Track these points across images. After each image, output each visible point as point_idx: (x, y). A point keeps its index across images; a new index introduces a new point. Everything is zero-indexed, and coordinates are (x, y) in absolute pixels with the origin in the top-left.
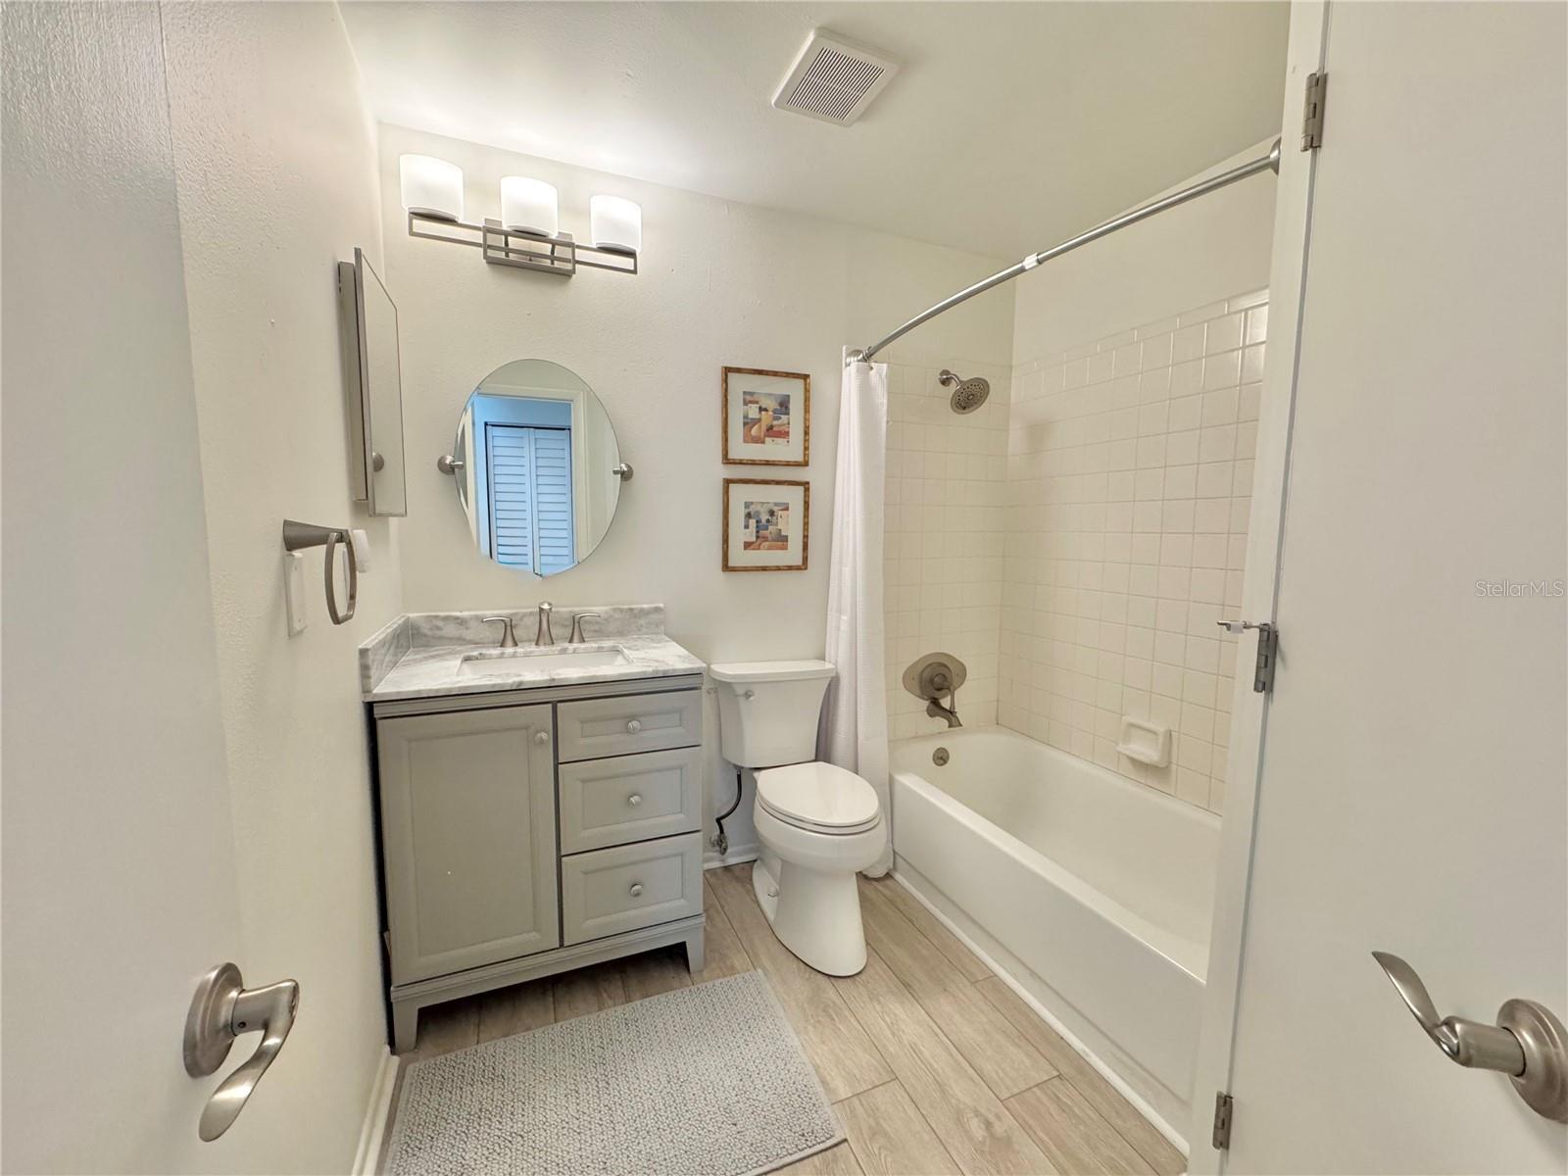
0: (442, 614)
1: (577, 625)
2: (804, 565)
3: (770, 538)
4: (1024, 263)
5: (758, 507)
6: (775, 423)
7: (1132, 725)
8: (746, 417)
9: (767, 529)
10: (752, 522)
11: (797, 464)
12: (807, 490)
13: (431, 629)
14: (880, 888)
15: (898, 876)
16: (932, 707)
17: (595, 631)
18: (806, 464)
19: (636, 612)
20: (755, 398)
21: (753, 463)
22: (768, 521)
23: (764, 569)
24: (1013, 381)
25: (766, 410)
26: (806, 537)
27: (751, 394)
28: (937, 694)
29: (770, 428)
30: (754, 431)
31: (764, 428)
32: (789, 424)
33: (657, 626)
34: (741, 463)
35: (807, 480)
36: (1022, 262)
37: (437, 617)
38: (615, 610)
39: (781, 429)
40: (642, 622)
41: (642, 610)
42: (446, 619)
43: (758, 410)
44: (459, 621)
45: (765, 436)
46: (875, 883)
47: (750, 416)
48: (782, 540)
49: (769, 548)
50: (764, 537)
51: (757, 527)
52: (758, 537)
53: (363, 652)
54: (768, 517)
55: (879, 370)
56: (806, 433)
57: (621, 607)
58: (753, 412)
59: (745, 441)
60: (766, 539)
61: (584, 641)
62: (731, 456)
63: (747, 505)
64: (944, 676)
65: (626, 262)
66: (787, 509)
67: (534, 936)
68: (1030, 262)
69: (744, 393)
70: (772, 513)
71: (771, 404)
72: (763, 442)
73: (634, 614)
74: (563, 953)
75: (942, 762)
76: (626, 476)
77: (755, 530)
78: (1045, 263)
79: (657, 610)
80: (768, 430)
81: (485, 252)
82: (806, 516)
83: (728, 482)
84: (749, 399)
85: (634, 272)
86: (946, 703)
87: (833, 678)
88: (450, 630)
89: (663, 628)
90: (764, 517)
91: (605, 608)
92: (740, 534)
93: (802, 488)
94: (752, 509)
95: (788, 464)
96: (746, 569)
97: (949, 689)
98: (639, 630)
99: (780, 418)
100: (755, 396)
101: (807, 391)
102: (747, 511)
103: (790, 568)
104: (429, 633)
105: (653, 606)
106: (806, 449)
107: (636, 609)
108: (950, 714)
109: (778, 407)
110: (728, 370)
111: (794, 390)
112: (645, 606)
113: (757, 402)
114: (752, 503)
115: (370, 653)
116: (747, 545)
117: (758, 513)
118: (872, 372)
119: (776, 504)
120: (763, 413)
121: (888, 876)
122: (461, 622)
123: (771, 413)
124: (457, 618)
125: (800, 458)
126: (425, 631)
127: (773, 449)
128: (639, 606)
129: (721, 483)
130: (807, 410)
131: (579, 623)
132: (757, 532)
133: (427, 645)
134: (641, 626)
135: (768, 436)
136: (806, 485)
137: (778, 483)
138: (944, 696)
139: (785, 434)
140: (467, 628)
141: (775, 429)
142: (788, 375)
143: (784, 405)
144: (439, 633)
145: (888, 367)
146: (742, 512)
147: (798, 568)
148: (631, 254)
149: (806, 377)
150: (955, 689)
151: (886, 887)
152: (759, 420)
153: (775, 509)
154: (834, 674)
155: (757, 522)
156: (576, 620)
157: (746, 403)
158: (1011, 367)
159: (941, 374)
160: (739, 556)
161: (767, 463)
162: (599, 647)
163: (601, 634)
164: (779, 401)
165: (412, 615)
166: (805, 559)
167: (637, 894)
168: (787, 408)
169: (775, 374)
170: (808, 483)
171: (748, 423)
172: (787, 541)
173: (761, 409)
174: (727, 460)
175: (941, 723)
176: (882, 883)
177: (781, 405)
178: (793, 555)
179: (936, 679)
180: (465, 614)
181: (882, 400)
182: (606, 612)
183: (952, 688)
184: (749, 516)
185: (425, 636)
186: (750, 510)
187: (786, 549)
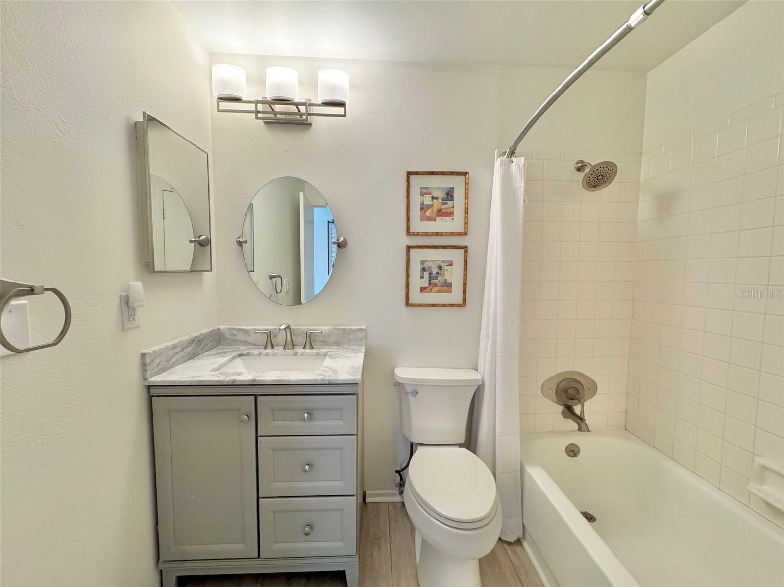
0: (237, 327)
1: (308, 337)
2: (464, 303)
3: (438, 286)
4: (629, 23)
5: (430, 264)
6: (443, 207)
7: (764, 468)
8: (422, 204)
9: (437, 279)
10: (426, 274)
11: (459, 234)
12: (466, 252)
13: (231, 336)
14: (509, 552)
15: (526, 545)
16: (566, 410)
17: (322, 341)
18: (466, 234)
19: (347, 330)
20: (429, 190)
21: (427, 234)
22: (437, 273)
23: (434, 305)
24: (643, 164)
25: (437, 198)
26: (465, 284)
27: (426, 188)
28: (570, 403)
29: (440, 210)
30: (428, 213)
31: (435, 211)
32: (453, 207)
33: (361, 340)
34: (418, 235)
35: (465, 245)
36: (627, 22)
37: (233, 329)
38: (334, 329)
39: (448, 210)
40: (351, 337)
41: (351, 329)
42: (239, 330)
43: (431, 198)
44: (245, 332)
45: (436, 216)
46: (506, 547)
47: (425, 204)
48: (447, 287)
49: (438, 292)
50: (434, 284)
51: (430, 277)
52: (430, 284)
53: (143, 356)
54: (437, 271)
55: (518, 162)
56: (466, 213)
57: (338, 327)
58: (428, 200)
59: (422, 220)
60: (436, 285)
61: (312, 348)
62: (412, 230)
63: (422, 263)
64: (577, 390)
65: (340, 110)
66: (451, 265)
67: (240, 547)
68: (637, 16)
69: (421, 188)
70: (440, 268)
71: (441, 195)
72: (435, 220)
73: (346, 332)
74: (259, 562)
75: (573, 454)
76: (341, 245)
77: (428, 279)
78: (654, 12)
79: (361, 330)
80: (438, 212)
81: (256, 115)
82: (465, 269)
83: (409, 248)
84: (425, 192)
85: (345, 116)
86: (577, 409)
87: (479, 386)
88: (241, 336)
89: (364, 341)
90: (435, 271)
91: (328, 327)
92: (417, 282)
93: (462, 251)
94: (426, 265)
95: (452, 234)
96: (420, 305)
97: (579, 400)
98: (349, 342)
99: (447, 203)
100: (429, 189)
101: (467, 183)
102: (423, 266)
103: (452, 305)
104: (229, 337)
105: (359, 327)
106: (466, 223)
107: (347, 329)
108: (580, 419)
109: (446, 196)
110: (409, 174)
111: (457, 183)
112: (354, 327)
113: (430, 194)
114: (426, 261)
115: (147, 356)
116: (423, 289)
117: (430, 268)
118: (513, 164)
119: (443, 262)
120: (435, 200)
121: (519, 542)
122: (246, 332)
123: (440, 200)
124: (244, 330)
125: (462, 230)
126: (227, 336)
127: (440, 225)
128: (349, 327)
129: (405, 248)
130: (466, 197)
131: (310, 336)
132: (430, 281)
133: (229, 344)
134: (351, 340)
135: (438, 216)
136: (465, 248)
137: (444, 247)
138: (576, 405)
139: (450, 214)
140: (250, 336)
141: (443, 211)
142: (452, 173)
143: (450, 195)
144: (234, 338)
145: (525, 159)
146: (419, 267)
147: (459, 306)
148: (342, 105)
149: (465, 174)
150: (584, 401)
151: (514, 552)
152: (432, 205)
153: (443, 265)
154: (480, 383)
155: (430, 274)
156: (308, 335)
157: (422, 195)
158: (642, 153)
159: (577, 163)
160: (416, 297)
161: (437, 234)
162: (317, 353)
163: (325, 343)
164: (446, 192)
165: (221, 327)
166: (464, 299)
167: (307, 534)
168: (452, 196)
169: (443, 173)
170: (466, 247)
171: (424, 208)
172: (451, 287)
173: (433, 198)
174: (409, 233)
175: (572, 424)
176: (513, 548)
177: (448, 194)
178: (455, 296)
179: (570, 391)
180: (249, 327)
181: (520, 184)
182: (329, 330)
183: (581, 400)
184: (424, 270)
185: (228, 339)
186: (425, 266)
187: (451, 292)
